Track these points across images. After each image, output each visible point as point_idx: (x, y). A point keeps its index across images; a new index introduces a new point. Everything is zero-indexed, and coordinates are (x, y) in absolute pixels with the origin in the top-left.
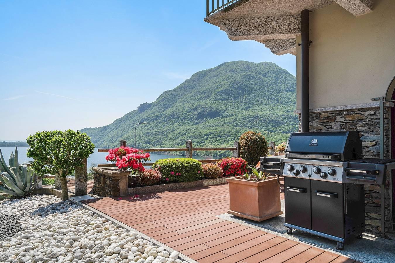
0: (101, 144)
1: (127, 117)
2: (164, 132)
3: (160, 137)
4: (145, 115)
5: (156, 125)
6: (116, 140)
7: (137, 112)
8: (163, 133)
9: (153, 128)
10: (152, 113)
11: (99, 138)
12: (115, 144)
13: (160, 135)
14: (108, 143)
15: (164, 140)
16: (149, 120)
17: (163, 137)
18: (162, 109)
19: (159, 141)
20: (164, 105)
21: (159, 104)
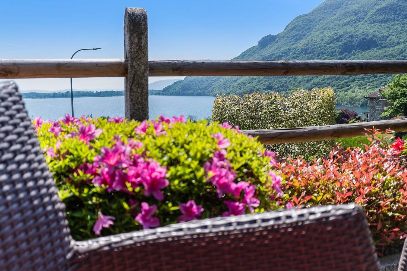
0: (211, 92)
1: (244, 55)
3: (286, 80)
4: (268, 51)
6: (230, 86)
7: (258, 49)
10: (277, 49)
11: (210, 83)
12: (228, 90)
14: (220, 90)
16: (272, 57)
17: (290, 80)
18: (290, 42)
19: (285, 85)
20: (294, 37)
21: (287, 35)
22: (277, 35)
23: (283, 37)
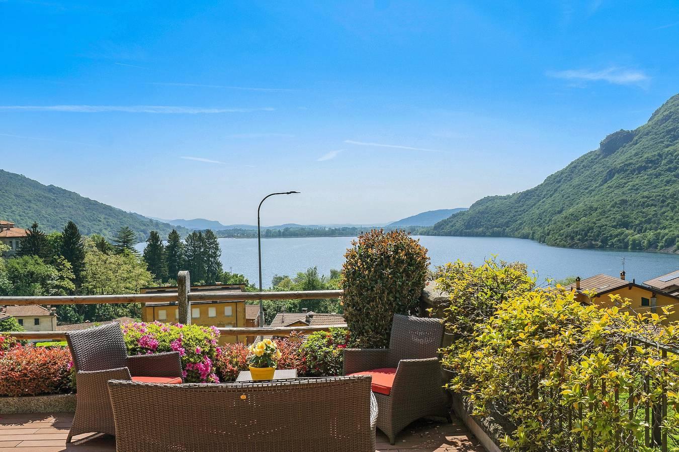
0: (517, 230)
1: (575, 167)
2: (667, 198)
3: (655, 211)
4: (618, 159)
5: (647, 181)
6: (550, 220)
7: (599, 155)
8: (663, 201)
9: (637, 189)
10: (636, 154)
11: (514, 216)
12: (546, 228)
13: (655, 206)
14: (532, 228)
15: (667, 216)
16: (627, 170)
17: (663, 210)
18: (662, 142)
19: (653, 219)
20: (669, 132)
21: (655, 131)
22: (636, 131)
23: (647, 134)
